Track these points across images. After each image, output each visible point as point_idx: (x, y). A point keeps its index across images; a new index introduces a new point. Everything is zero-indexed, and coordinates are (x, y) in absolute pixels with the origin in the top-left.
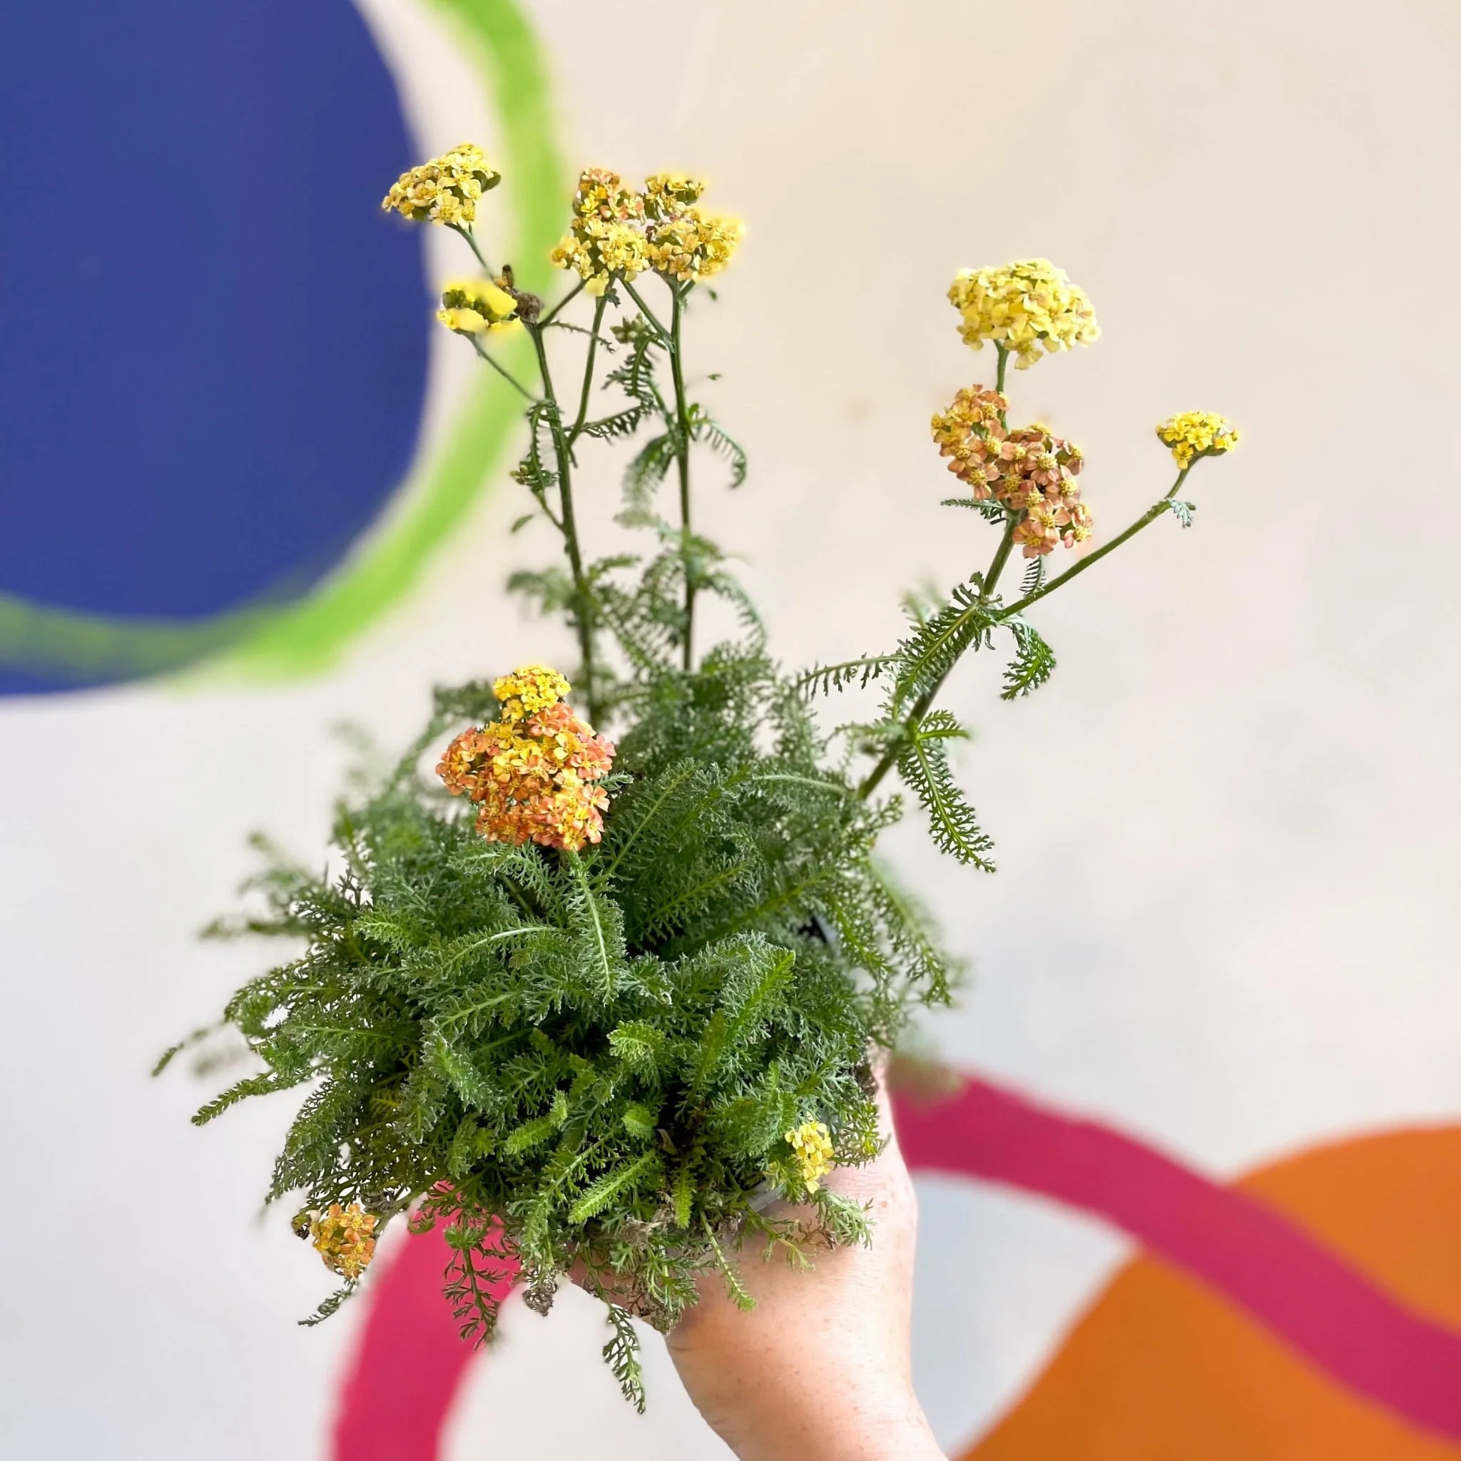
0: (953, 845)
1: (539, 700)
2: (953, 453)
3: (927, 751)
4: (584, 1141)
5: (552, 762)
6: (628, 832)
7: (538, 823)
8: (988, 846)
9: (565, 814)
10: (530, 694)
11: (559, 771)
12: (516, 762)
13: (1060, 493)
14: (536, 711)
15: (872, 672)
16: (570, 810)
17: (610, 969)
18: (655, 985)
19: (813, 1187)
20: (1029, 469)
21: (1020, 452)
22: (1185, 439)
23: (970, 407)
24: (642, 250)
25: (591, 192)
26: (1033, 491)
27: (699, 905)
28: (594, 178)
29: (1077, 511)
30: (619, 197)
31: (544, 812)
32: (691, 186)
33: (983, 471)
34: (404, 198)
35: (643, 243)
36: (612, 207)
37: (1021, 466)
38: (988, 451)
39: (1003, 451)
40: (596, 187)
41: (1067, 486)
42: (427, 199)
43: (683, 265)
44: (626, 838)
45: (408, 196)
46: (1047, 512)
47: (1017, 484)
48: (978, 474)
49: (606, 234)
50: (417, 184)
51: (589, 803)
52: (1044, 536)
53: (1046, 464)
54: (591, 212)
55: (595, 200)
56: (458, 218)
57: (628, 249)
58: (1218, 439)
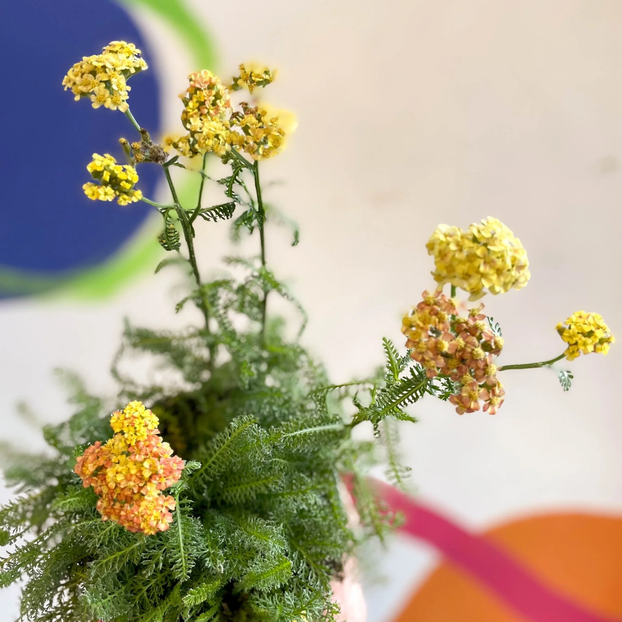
1: (135, 437)
5: (141, 478)
6: (213, 452)
9: (145, 517)
10: (131, 433)
11: (145, 484)
12: (119, 477)
13: (484, 374)
14: (133, 443)
16: (149, 513)
17: (186, 563)
18: (215, 557)
20: (466, 358)
21: (460, 344)
22: (576, 343)
23: (430, 313)
24: (225, 139)
25: (195, 95)
26: (466, 373)
27: (250, 493)
28: (198, 86)
29: (494, 389)
30: (214, 98)
31: (132, 516)
32: (267, 77)
33: (434, 362)
34: (74, 84)
35: (226, 133)
36: (208, 107)
37: (460, 354)
38: (439, 350)
39: (449, 349)
40: (198, 92)
41: (490, 371)
42: (89, 88)
43: (252, 150)
44: (211, 456)
45: (77, 83)
46: (474, 390)
47: (456, 366)
48: (430, 364)
49: (201, 129)
50: (83, 74)
51: (162, 506)
52: (470, 406)
53: (477, 357)
54: (193, 110)
55: (197, 102)
56: (109, 104)
57: (216, 139)
58: (599, 346)
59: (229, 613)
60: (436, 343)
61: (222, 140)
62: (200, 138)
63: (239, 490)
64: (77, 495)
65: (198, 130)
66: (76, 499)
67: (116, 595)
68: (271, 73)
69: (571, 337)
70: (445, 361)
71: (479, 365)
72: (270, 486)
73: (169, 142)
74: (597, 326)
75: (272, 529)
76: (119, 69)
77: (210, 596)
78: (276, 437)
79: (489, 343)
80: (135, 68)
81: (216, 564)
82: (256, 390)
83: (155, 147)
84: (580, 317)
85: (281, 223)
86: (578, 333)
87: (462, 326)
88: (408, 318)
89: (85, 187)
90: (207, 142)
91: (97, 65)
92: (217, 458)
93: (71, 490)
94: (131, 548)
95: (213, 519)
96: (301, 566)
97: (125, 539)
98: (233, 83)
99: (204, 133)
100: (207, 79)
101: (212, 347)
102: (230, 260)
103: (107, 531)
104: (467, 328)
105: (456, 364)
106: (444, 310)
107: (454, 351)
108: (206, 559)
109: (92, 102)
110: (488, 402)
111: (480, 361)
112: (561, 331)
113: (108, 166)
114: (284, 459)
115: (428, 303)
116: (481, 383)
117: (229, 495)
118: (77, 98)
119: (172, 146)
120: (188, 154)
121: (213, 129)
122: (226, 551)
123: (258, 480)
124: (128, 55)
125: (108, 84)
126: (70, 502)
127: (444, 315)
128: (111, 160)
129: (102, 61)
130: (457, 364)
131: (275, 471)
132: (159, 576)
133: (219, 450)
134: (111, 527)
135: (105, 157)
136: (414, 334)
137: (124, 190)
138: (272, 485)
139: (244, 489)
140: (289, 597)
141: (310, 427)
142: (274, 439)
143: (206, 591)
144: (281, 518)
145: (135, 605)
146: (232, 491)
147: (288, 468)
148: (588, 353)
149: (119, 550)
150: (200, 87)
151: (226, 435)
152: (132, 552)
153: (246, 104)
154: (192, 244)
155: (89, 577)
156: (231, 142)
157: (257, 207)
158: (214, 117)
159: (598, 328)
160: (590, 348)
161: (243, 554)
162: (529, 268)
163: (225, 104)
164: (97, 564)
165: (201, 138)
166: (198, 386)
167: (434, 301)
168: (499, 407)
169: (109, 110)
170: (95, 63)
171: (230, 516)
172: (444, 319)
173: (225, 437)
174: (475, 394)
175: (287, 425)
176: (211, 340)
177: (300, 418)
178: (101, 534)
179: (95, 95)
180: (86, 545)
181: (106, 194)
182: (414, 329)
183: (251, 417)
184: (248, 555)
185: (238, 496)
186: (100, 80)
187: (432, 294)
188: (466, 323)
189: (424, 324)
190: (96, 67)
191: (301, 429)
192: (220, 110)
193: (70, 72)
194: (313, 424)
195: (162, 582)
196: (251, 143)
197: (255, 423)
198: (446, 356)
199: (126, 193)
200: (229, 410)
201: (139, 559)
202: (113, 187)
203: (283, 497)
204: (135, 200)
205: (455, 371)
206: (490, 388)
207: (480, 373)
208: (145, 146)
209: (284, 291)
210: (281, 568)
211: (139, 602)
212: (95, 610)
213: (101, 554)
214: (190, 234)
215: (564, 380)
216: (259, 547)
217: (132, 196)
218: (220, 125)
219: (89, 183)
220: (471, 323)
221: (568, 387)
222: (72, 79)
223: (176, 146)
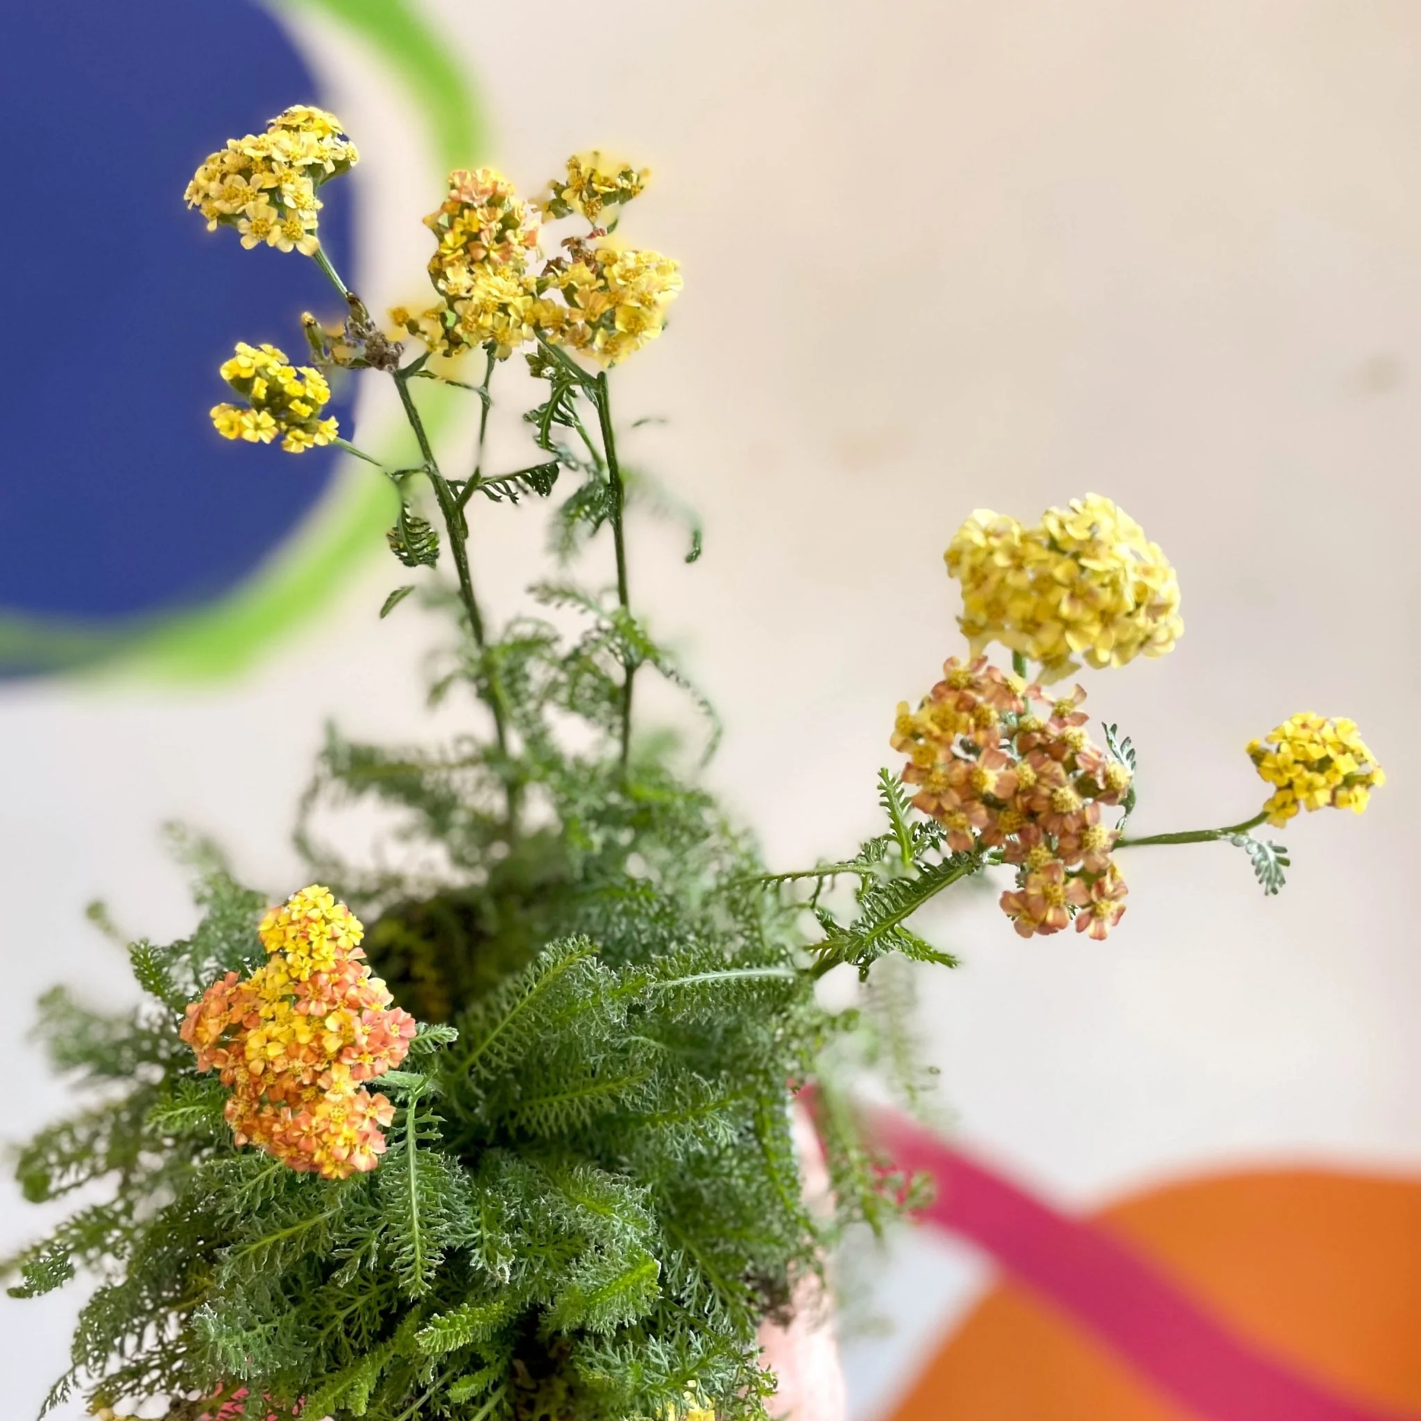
1: (310, 963)
5: (320, 1053)
6: (498, 1015)
9: (325, 1137)
10: (299, 953)
11: (329, 1067)
13: (1080, 847)
14: (304, 976)
17: (423, 1255)
20: (1037, 809)
21: (1026, 779)
22: (1290, 786)
23: (957, 708)
24: (523, 314)
25: (458, 219)
26: (1036, 845)
27: (579, 1112)
28: (466, 199)
29: (1101, 880)
30: (500, 226)
31: (297, 1134)
32: (625, 184)
33: (964, 815)
34: (207, 196)
35: (525, 302)
36: (486, 245)
37: (1026, 799)
38: (974, 789)
39: (998, 787)
40: (466, 212)
41: (1091, 839)
42: (235, 205)
43: (581, 339)
44: (494, 1024)
45: (211, 194)
46: (1054, 883)
47: (1015, 827)
48: (955, 820)
49: (468, 291)
50: (224, 176)
51: (364, 1116)
52: (1045, 919)
53: (1063, 807)
54: (455, 250)
55: (462, 233)
56: (276, 238)
57: (501, 315)
58: (1342, 793)
59: (530, 1384)
60: (969, 773)
61: (514, 316)
62: (465, 311)
63: (556, 1104)
64: (201, 1101)
65: (463, 294)
66: (197, 1109)
67: (276, 1324)
68: (635, 177)
69: (1279, 771)
70: (990, 816)
71: (1067, 826)
72: (623, 1096)
73: (400, 320)
74: (1341, 748)
75: (622, 1193)
76: (299, 163)
77: (480, 1335)
78: (635, 984)
79: (1091, 776)
80: (335, 162)
81: (495, 1263)
82: (599, 882)
83: (377, 334)
84: (1304, 726)
85: (661, 510)
86: (1296, 762)
87: (1034, 738)
88: (907, 716)
89: (214, 412)
90: (481, 320)
91: (253, 156)
92: (507, 1030)
93: (187, 1089)
94: (311, 1223)
95: (497, 1166)
96: (688, 1281)
97: (302, 1202)
98: (553, 196)
99: (475, 301)
100: (488, 185)
101: (514, 790)
102: (547, 592)
103: (259, 1182)
104: (1043, 741)
105: (1014, 822)
106: (989, 701)
107: (1011, 792)
108: (473, 1251)
109: (242, 235)
110: (1088, 910)
111: (1069, 817)
112: (1258, 757)
113: (265, 367)
114: (656, 1039)
115: (954, 683)
116: (1075, 868)
117: (534, 1116)
118: (212, 226)
119: (405, 327)
120: (441, 345)
121: (495, 292)
122: (519, 1236)
123: (596, 1084)
124: (320, 134)
125: (275, 195)
126: (183, 1114)
127: (989, 711)
128: (273, 355)
129: (266, 146)
130: (1017, 823)
131: (635, 1064)
132: (375, 1289)
133: (511, 1012)
134: (269, 1171)
135: (261, 350)
136: (921, 753)
137: (297, 420)
138: (628, 1094)
139: (566, 1102)
140: (659, 1349)
141: (717, 969)
142: (630, 991)
143: (468, 1322)
144: (649, 1170)
145: (319, 1349)
146: (541, 1106)
147: (665, 1059)
148: (1317, 808)
149: (286, 1225)
150: (470, 201)
151: (528, 980)
152: (314, 1234)
153: (579, 243)
154: (465, 554)
155: (218, 1282)
156: (534, 321)
157: (606, 473)
158: (501, 268)
159: (1344, 753)
160: (1323, 797)
161: (559, 1246)
162: (1181, 611)
163: (525, 240)
164: (236, 1254)
165: (470, 312)
166: (480, 877)
167: (969, 680)
168: (1115, 924)
169: (274, 249)
170: (249, 152)
171: (537, 1164)
172: (988, 719)
173: (526, 984)
174: (1056, 890)
175: (664, 962)
176: (507, 771)
177: (694, 947)
178: (248, 1185)
179: (248, 219)
180: (214, 1211)
181: (257, 427)
182: (921, 741)
183: (584, 940)
184: (567, 1247)
185: (552, 1117)
186: (258, 187)
187: (964, 663)
188: (1043, 731)
189: (944, 730)
190: (252, 159)
191: (695, 973)
192: (512, 251)
193: (200, 174)
194: (723, 962)
195: (379, 1303)
196: (580, 322)
197: (593, 955)
198: (993, 804)
199: (303, 427)
200: (540, 927)
201: (329, 1246)
202: (274, 414)
203: (654, 1125)
204: (320, 440)
205: (1015, 838)
206: (1093, 878)
207: (1071, 844)
208: (358, 332)
209: (669, 664)
210: (636, 1276)
211: (325, 1344)
212: (224, 1349)
213: (247, 1233)
214: (458, 531)
215: (1268, 868)
216: (590, 1230)
217: (314, 434)
218: (512, 285)
219: (223, 404)
220: (1054, 731)
221: (1277, 885)
222: (202, 188)
223: (413, 328)
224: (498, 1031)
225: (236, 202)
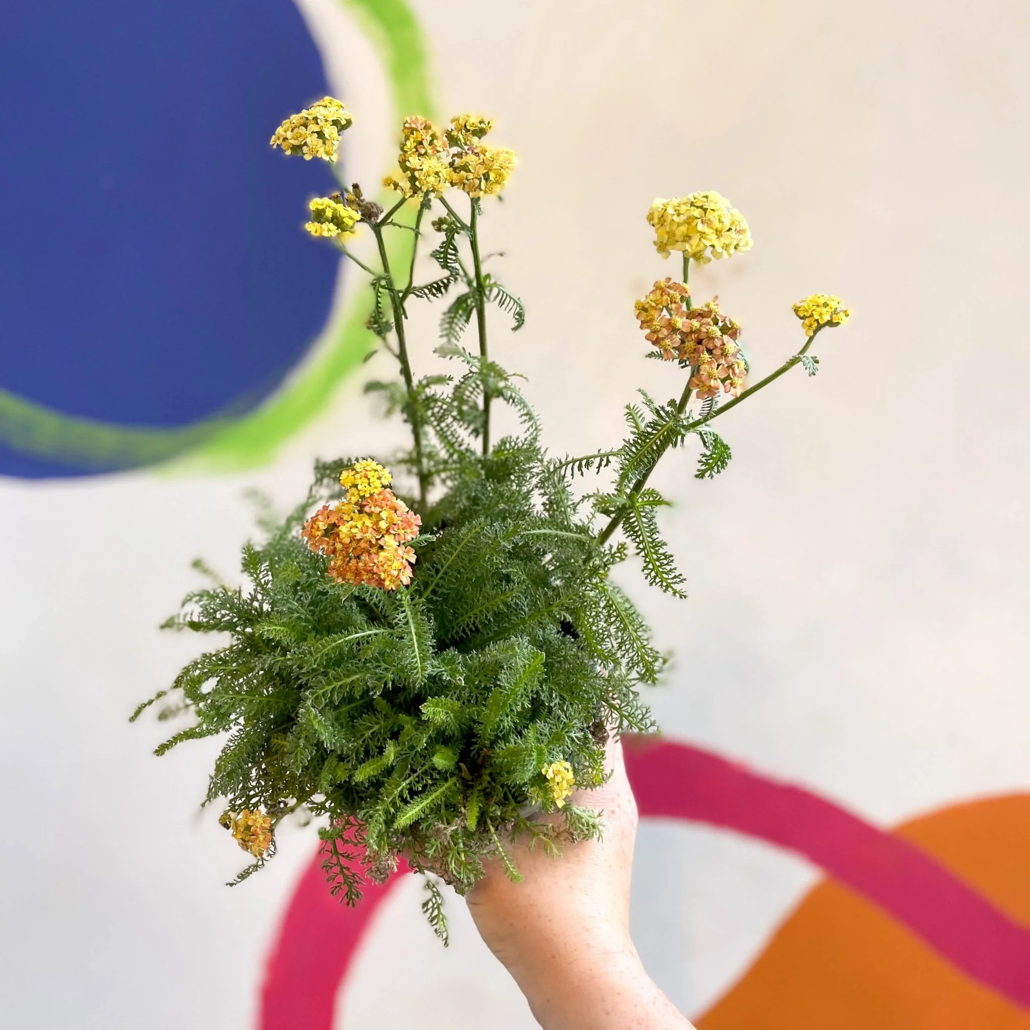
0: (658, 580)
1: (369, 488)
2: (649, 327)
3: (643, 514)
4: (407, 772)
5: (378, 530)
7: (368, 572)
8: (681, 581)
9: (385, 566)
10: (364, 484)
11: (383, 536)
12: (354, 530)
13: (722, 354)
14: (367, 495)
15: (604, 463)
16: (389, 563)
17: (421, 664)
18: (453, 672)
19: (560, 804)
20: (701, 339)
21: (695, 325)
22: (812, 315)
23: (662, 295)
24: (445, 177)
25: (411, 135)
26: (703, 354)
27: (486, 616)
28: (413, 126)
29: (733, 367)
30: (430, 138)
31: (372, 565)
32: (482, 125)
33: (669, 341)
34: (285, 139)
35: (446, 170)
36: (425, 147)
37: (696, 333)
38: (673, 327)
39: (684, 328)
41: (728, 351)
43: (474, 186)
44: (437, 571)
45: (287, 138)
46: (712, 368)
48: (666, 342)
49: (420, 166)
50: (293, 129)
51: (403, 558)
52: (710, 385)
53: (714, 337)
54: (411, 150)
55: (414, 142)
56: (321, 154)
58: (835, 317)
59: (469, 777)
60: (670, 320)
61: (442, 178)
62: (420, 175)
65: (419, 168)
68: (486, 123)
70: (681, 341)
71: (716, 345)
72: (510, 601)
73: (389, 182)
74: (832, 300)
76: (330, 119)
79: (725, 324)
81: (455, 677)
83: (367, 203)
86: (813, 305)
87: (697, 312)
88: (640, 302)
89: (307, 225)
90: (427, 179)
91: (308, 117)
92: (446, 573)
99: (424, 171)
100: (423, 121)
104: (702, 313)
105: (691, 344)
107: (690, 330)
109: (304, 155)
110: (729, 382)
111: (715, 340)
112: (796, 310)
113: (328, 205)
115: (659, 287)
117: (460, 628)
118: (288, 152)
121: (433, 167)
124: (338, 109)
125: (320, 135)
128: (330, 202)
129: (313, 113)
133: (446, 563)
135: (324, 200)
138: (512, 600)
139: (479, 613)
142: (511, 534)
146: (464, 620)
150: (416, 128)
156: (450, 180)
157: (474, 284)
158: (433, 157)
163: (442, 145)
164: (313, 694)
165: (422, 176)
167: (666, 284)
169: (321, 158)
170: (306, 116)
172: (676, 299)
176: (421, 471)
179: (307, 146)
181: (329, 230)
185: (471, 624)
186: (311, 131)
188: (702, 310)
189: (657, 304)
190: (307, 119)
192: (437, 149)
193: (280, 130)
196: (472, 177)
202: (335, 224)
206: (730, 367)
207: (719, 352)
209: (508, 394)
214: (401, 316)
215: (809, 365)
219: (310, 222)
221: (814, 372)
222: (282, 135)
223: (396, 186)
224: (440, 575)
225: (301, 139)
